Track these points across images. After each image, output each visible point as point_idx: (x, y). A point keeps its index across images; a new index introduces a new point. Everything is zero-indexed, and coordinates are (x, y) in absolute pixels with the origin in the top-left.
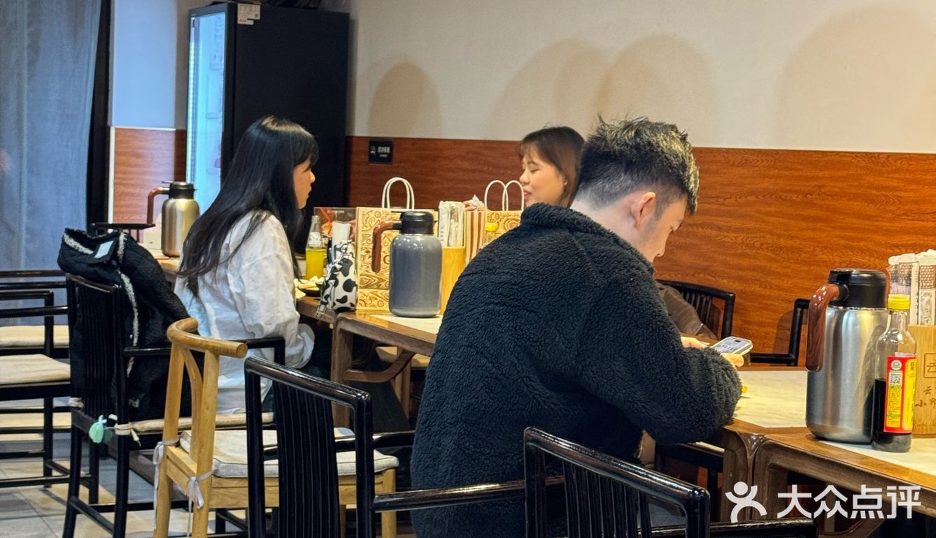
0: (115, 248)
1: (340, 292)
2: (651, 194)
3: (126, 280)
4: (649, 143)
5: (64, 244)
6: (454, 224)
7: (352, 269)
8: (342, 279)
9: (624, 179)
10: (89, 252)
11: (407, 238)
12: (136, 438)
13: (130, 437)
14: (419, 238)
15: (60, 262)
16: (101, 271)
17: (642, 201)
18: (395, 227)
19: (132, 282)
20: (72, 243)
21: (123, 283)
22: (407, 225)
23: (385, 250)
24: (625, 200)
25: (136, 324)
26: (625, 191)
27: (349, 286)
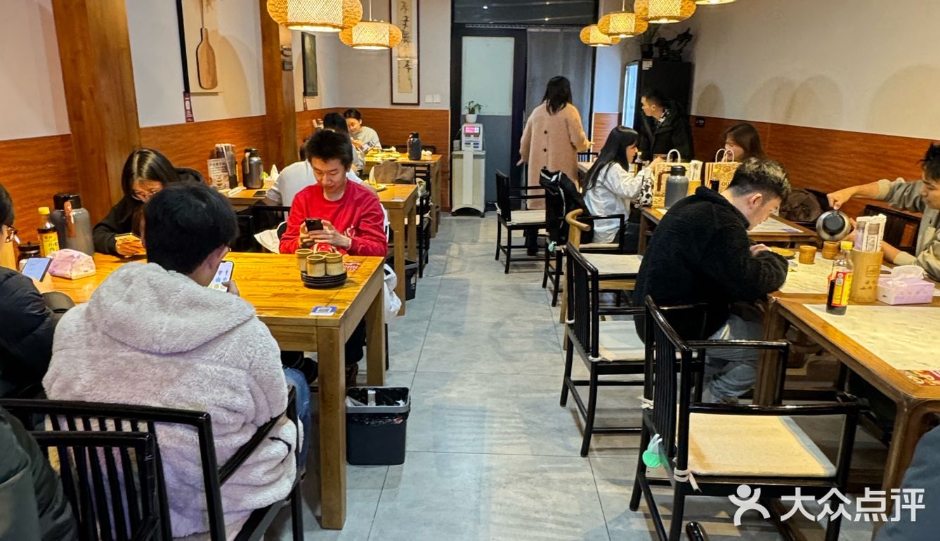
0: (557, 178)
1: (644, 199)
2: (759, 195)
3: (561, 190)
4: (764, 172)
5: (541, 176)
6: (696, 171)
7: (650, 189)
8: (645, 193)
9: (749, 187)
10: (549, 178)
11: (673, 177)
12: (563, 252)
13: (561, 251)
14: (679, 177)
15: (540, 183)
16: (552, 187)
17: (754, 198)
18: (668, 172)
19: (564, 191)
20: (543, 175)
21: (560, 192)
22: (674, 171)
23: (664, 182)
24: (748, 196)
25: (564, 208)
26: (748, 192)
27: (648, 196)
